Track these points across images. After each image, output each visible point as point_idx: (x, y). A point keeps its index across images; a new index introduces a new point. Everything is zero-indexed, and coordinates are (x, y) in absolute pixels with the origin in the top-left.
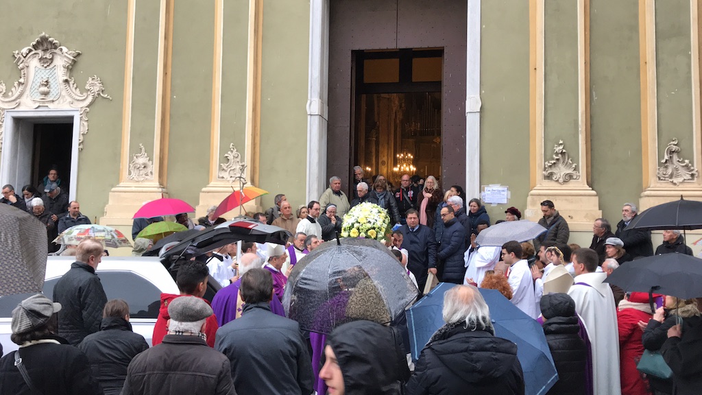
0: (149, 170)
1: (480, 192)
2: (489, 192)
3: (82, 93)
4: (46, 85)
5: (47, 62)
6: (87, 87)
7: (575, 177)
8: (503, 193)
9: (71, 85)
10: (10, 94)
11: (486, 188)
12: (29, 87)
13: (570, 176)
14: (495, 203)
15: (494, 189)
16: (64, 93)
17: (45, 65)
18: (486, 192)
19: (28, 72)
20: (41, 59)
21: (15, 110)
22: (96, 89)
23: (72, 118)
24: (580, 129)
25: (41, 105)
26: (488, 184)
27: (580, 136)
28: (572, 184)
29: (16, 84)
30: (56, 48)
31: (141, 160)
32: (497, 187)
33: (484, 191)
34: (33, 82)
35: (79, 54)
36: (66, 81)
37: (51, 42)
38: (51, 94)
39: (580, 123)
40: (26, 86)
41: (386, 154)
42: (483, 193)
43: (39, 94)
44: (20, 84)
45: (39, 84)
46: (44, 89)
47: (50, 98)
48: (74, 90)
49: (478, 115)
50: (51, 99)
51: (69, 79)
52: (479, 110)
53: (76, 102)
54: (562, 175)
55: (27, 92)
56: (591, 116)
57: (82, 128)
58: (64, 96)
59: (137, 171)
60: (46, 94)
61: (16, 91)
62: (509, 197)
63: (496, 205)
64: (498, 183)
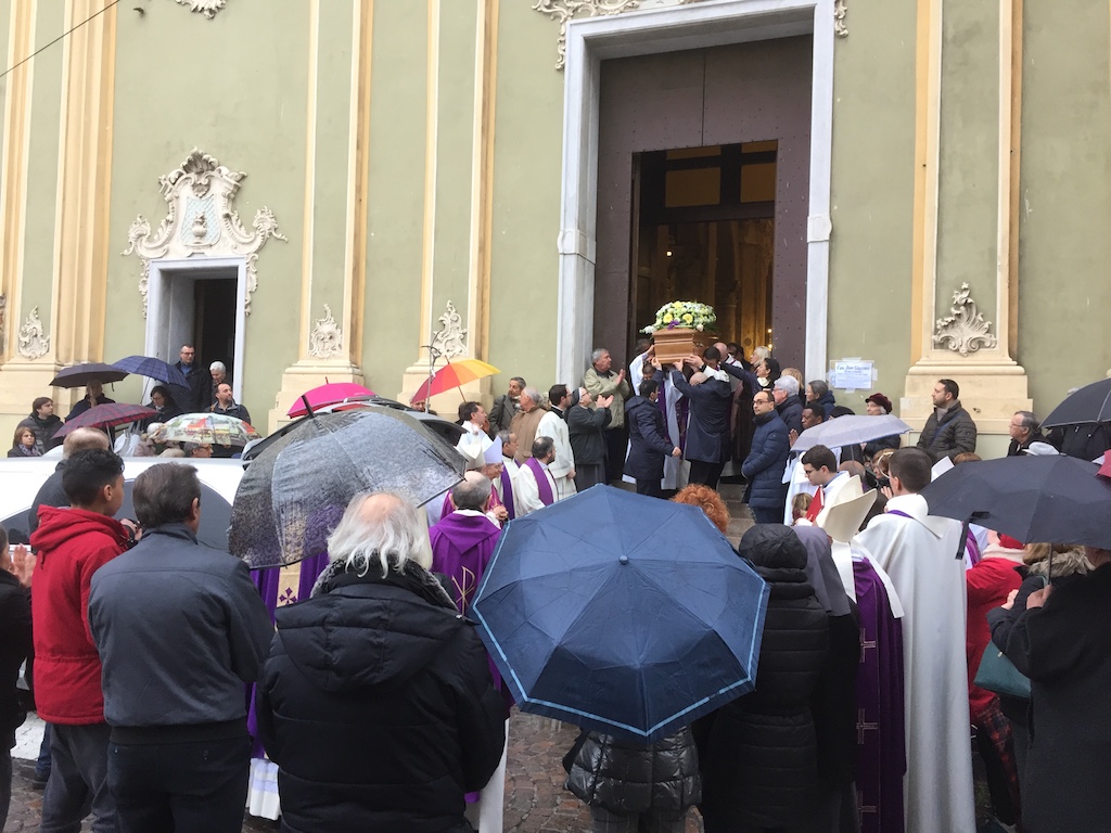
0: (337, 342)
1: (827, 370)
2: (842, 371)
3: (248, 234)
4: (201, 224)
5: (203, 189)
6: (255, 224)
7: (987, 344)
8: (864, 372)
9: (234, 222)
10: (156, 237)
11: (837, 365)
12: (180, 226)
13: (980, 343)
14: (851, 389)
15: (851, 365)
16: (225, 234)
17: (200, 195)
18: (838, 371)
19: (178, 205)
20: (194, 186)
21: (163, 259)
22: (267, 226)
23: (236, 269)
24: (999, 263)
25: (195, 251)
26: (840, 358)
27: (999, 274)
28: (982, 356)
29: (163, 222)
30: (213, 169)
31: (327, 328)
32: (855, 363)
33: (834, 369)
34: (185, 219)
35: (243, 177)
36: (227, 216)
37: (206, 161)
38: (208, 236)
39: (999, 253)
40: (176, 226)
42: (831, 373)
43: (193, 236)
44: (168, 221)
45: (192, 222)
46: (200, 228)
47: (206, 241)
48: (237, 228)
49: (826, 245)
50: (208, 243)
51: (231, 214)
52: (827, 238)
53: (240, 246)
54: (965, 341)
55: (178, 234)
56: (1020, 241)
57: (249, 283)
58: (225, 238)
59: (320, 344)
60: (201, 235)
61: (163, 233)
62: (875, 379)
63: (853, 392)
64: (857, 356)
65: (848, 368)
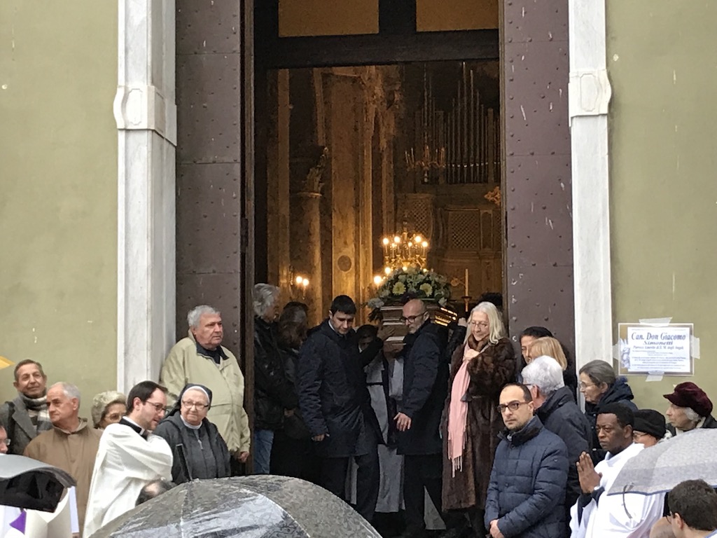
1: (615, 342)
2: (640, 343)
8: (677, 343)
11: (630, 331)
14: (656, 374)
15: (654, 332)
18: (632, 343)
26: (635, 319)
32: (660, 327)
33: (625, 337)
41: (351, 237)
42: (622, 346)
49: (603, 123)
52: (605, 111)
62: (697, 355)
63: (660, 379)
64: (663, 315)
65: (650, 336)
